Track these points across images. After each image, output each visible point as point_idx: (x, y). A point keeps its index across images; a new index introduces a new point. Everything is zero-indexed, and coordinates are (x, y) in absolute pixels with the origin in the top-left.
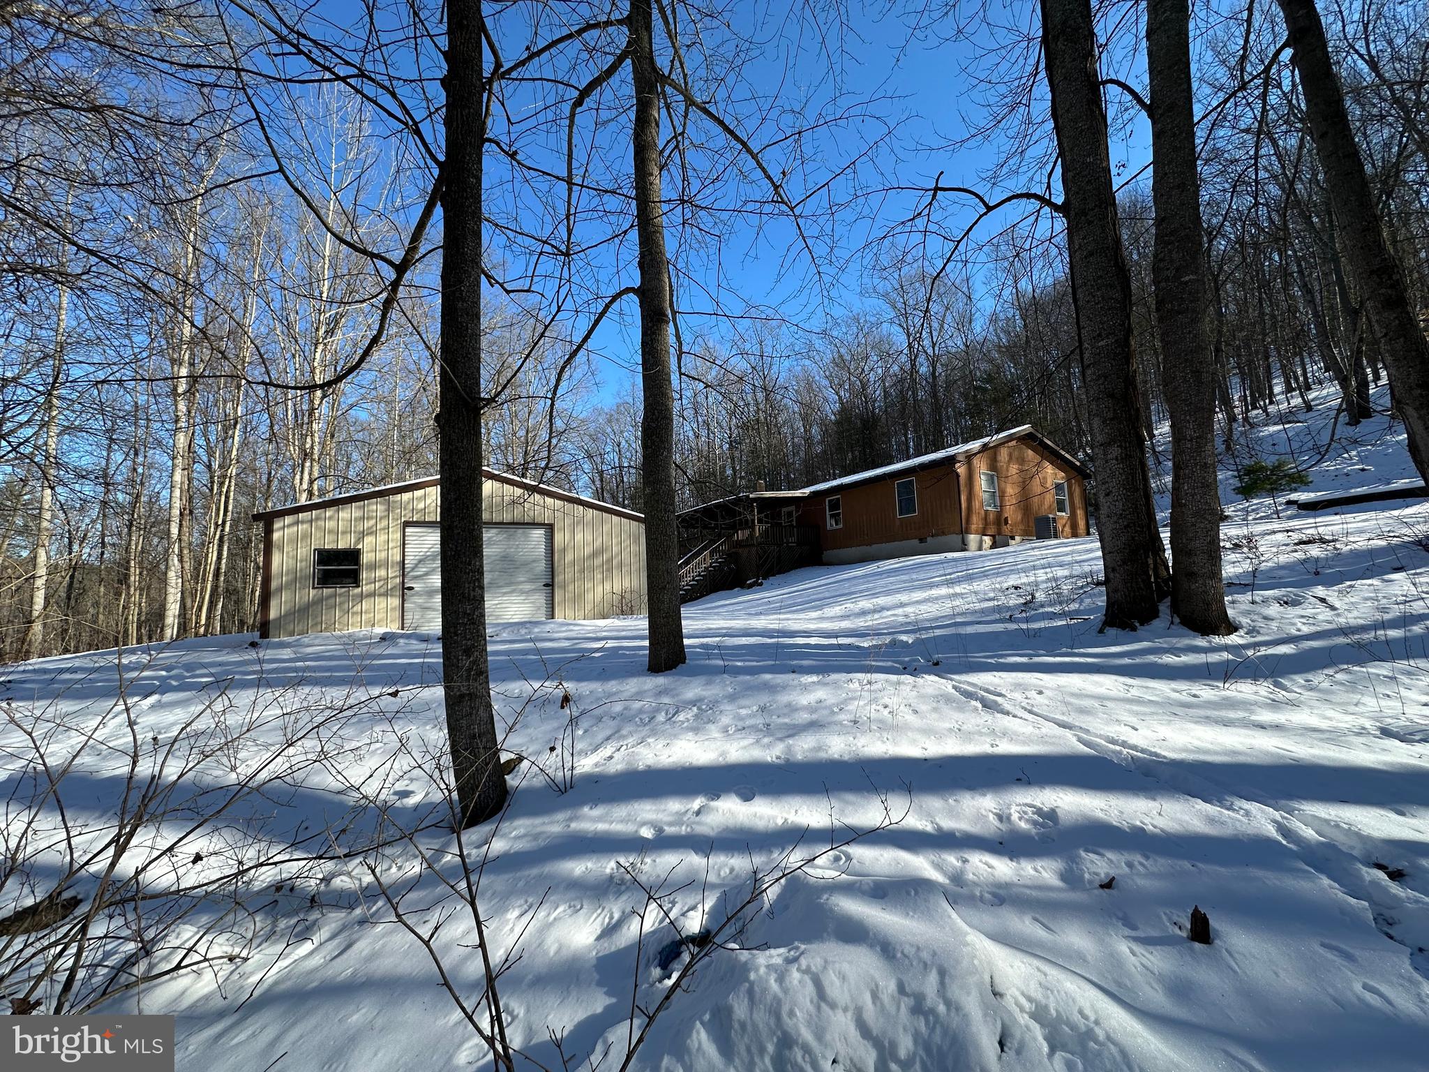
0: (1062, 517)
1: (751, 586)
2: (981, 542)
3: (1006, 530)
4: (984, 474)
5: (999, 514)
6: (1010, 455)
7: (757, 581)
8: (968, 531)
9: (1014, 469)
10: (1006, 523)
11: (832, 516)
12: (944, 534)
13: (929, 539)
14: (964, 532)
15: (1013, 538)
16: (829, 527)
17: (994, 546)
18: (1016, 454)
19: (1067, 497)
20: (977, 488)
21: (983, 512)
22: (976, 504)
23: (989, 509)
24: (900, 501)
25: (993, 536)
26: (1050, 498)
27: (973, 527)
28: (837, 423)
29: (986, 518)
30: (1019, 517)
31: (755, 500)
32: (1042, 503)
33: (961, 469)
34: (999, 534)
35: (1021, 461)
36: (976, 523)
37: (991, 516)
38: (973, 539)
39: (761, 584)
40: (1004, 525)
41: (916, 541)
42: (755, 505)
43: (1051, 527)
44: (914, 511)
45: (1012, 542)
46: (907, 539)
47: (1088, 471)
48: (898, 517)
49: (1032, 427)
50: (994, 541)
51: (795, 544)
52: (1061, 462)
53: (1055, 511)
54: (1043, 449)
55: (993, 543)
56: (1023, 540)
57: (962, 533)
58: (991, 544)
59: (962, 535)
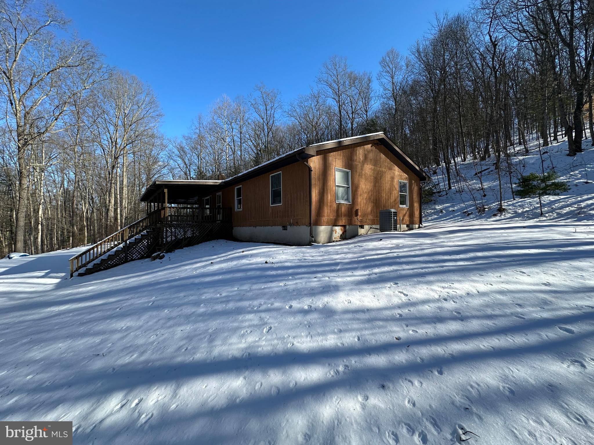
0: (403, 209)
1: (154, 259)
2: (331, 232)
3: (357, 220)
4: (340, 171)
5: (351, 207)
6: (366, 157)
7: (161, 254)
8: (318, 223)
9: (368, 169)
10: (357, 214)
11: (238, 201)
13: (289, 227)
15: (361, 227)
16: (236, 209)
17: (344, 237)
18: (371, 156)
19: (407, 194)
20: (331, 183)
21: (335, 206)
22: (329, 197)
23: (342, 202)
24: (272, 192)
25: (344, 226)
26: (396, 193)
27: (325, 219)
29: (338, 211)
30: (369, 209)
32: (389, 198)
33: (315, 163)
34: (350, 224)
35: (376, 162)
36: (328, 213)
37: (343, 209)
38: (323, 231)
39: (161, 258)
40: (354, 215)
41: (280, 228)
42: (166, 191)
43: (393, 220)
44: (280, 202)
45: (361, 231)
46: (275, 225)
47: (424, 174)
48: (271, 206)
49: (384, 134)
50: (344, 232)
51: (220, 222)
52: (405, 166)
53: (398, 204)
54: (392, 154)
55: (343, 233)
56: (371, 228)
57: (310, 223)
58: (341, 235)
59: (310, 225)
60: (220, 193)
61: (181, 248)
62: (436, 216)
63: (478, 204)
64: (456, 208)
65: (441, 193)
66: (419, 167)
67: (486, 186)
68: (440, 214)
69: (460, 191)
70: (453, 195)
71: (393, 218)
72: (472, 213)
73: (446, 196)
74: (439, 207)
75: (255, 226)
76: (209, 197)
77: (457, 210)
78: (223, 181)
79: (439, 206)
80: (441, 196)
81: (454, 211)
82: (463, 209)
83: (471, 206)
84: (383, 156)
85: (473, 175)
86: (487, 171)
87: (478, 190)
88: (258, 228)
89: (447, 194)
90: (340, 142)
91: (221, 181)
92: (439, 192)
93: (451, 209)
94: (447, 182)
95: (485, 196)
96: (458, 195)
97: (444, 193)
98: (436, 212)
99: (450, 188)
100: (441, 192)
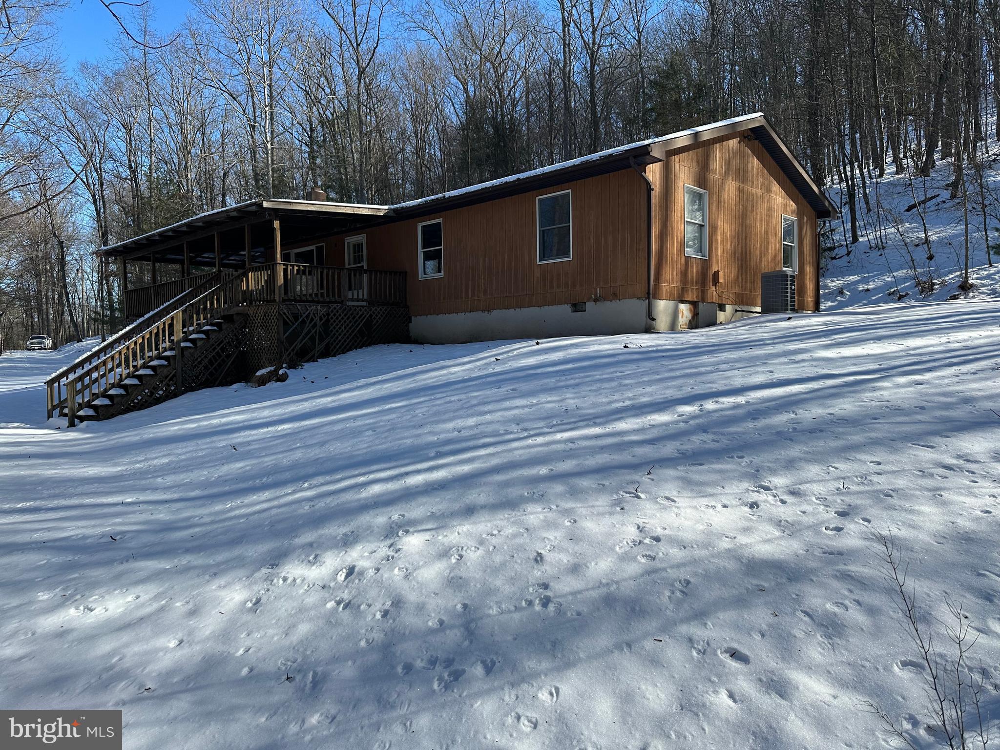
1: (263, 381)
2: (675, 314)
3: (714, 292)
4: (688, 189)
5: (705, 265)
6: (728, 163)
7: (276, 371)
8: (657, 294)
9: (731, 188)
10: (715, 281)
11: (428, 257)
12: (615, 296)
13: (589, 305)
14: (650, 295)
15: (722, 308)
16: (421, 276)
17: (694, 323)
18: (738, 161)
19: (796, 244)
20: (677, 216)
21: (683, 260)
22: (672, 247)
23: (692, 254)
24: (543, 233)
25: (694, 304)
26: (777, 243)
27: (665, 287)
28: (463, 128)
29: (685, 274)
30: (733, 274)
31: (276, 213)
32: (763, 254)
33: (653, 173)
34: (703, 300)
35: (742, 176)
36: (670, 280)
37: (694, 269)
38: (663, 308)
39: (283, 379)
40: (711, 284)
41: (567, 308)
42: (277, 224)
43: (789, 291)
44: (566, 253)
45: (721, 316)
46: (552, 303)
47: (827, 204)
48: (539, 263)
49: (764, 117)
50: (695, 314)
51: (364, 304)
52: (792, 185)
53: (780, 265)
54: (772, 160)
55: (693, 317)
56: (737, 311)
57: (649, 293)
58: (690, 321)
59: (649, 297)
60: (361, 238)
61: (313, 359)
62: (830, 304)
63: (921, 274)
64: (872, 286)
65: (836, 251)
66: (820, 189)
67: (935, 238)
68: (839, 298)
69: (880, 246)
70: (864, 256)
71: (789, 287)
72: (908, 294)
73: (846, 258)
74: (834, 284)
75: (488, 309)
76: (313, 247)
77: (874, 289)
78: (392, 207)
79: (833, 281)
80: (835, 258)
81: (868, 290)
82: (888, 285)
83: (905, 279)
84: (756, 163)
85: (902, 211)
86: (934, 201)
87: (917, 245)
88: (496, 313)
89: (848, 254)
90: (696, 134)
91: (386, 207)
92: (831, 249)
93: (861, 288)
94: (849, 226)
95: (931, 258)
96: (875, 254)
97: (844, 251)
98: (829, 294)
99: (855, 239)
100: (835, 248)
